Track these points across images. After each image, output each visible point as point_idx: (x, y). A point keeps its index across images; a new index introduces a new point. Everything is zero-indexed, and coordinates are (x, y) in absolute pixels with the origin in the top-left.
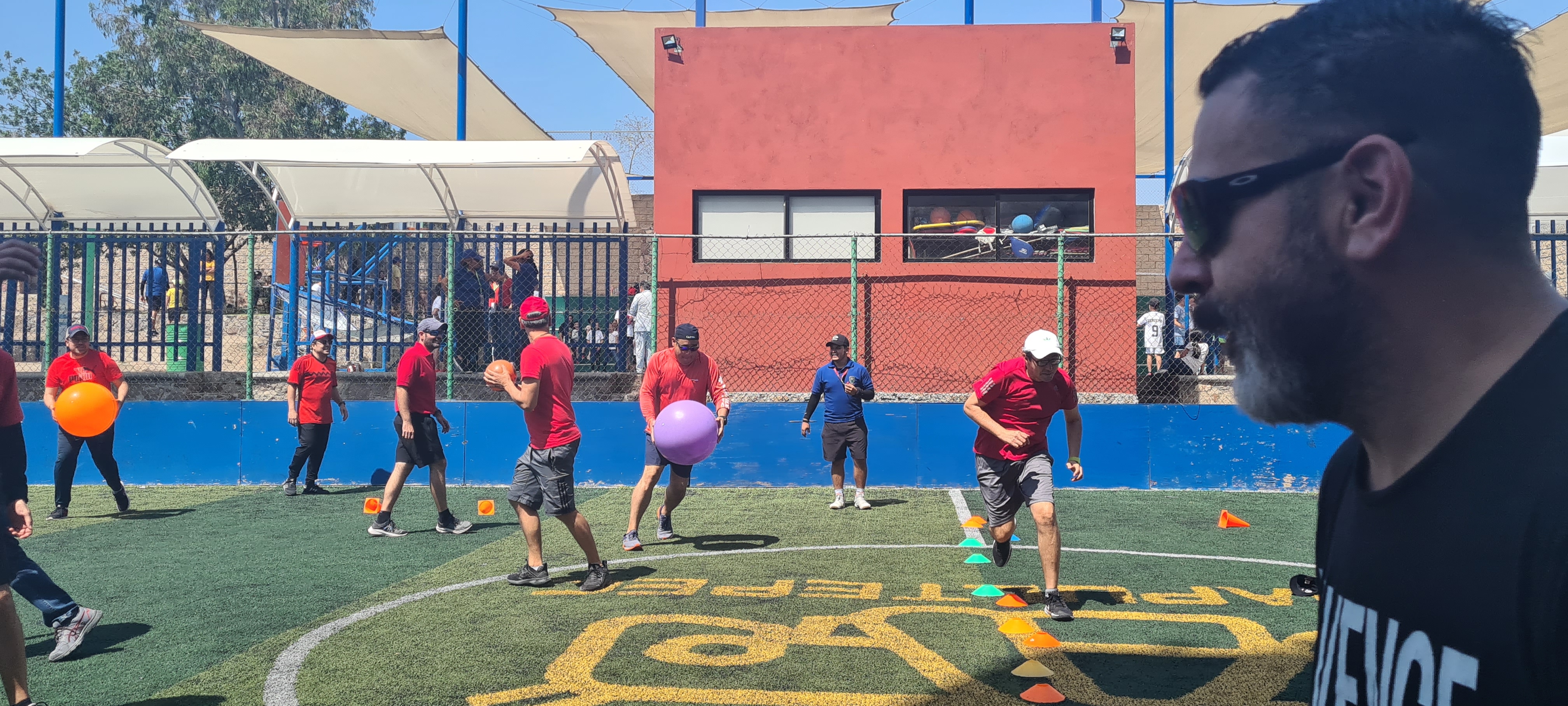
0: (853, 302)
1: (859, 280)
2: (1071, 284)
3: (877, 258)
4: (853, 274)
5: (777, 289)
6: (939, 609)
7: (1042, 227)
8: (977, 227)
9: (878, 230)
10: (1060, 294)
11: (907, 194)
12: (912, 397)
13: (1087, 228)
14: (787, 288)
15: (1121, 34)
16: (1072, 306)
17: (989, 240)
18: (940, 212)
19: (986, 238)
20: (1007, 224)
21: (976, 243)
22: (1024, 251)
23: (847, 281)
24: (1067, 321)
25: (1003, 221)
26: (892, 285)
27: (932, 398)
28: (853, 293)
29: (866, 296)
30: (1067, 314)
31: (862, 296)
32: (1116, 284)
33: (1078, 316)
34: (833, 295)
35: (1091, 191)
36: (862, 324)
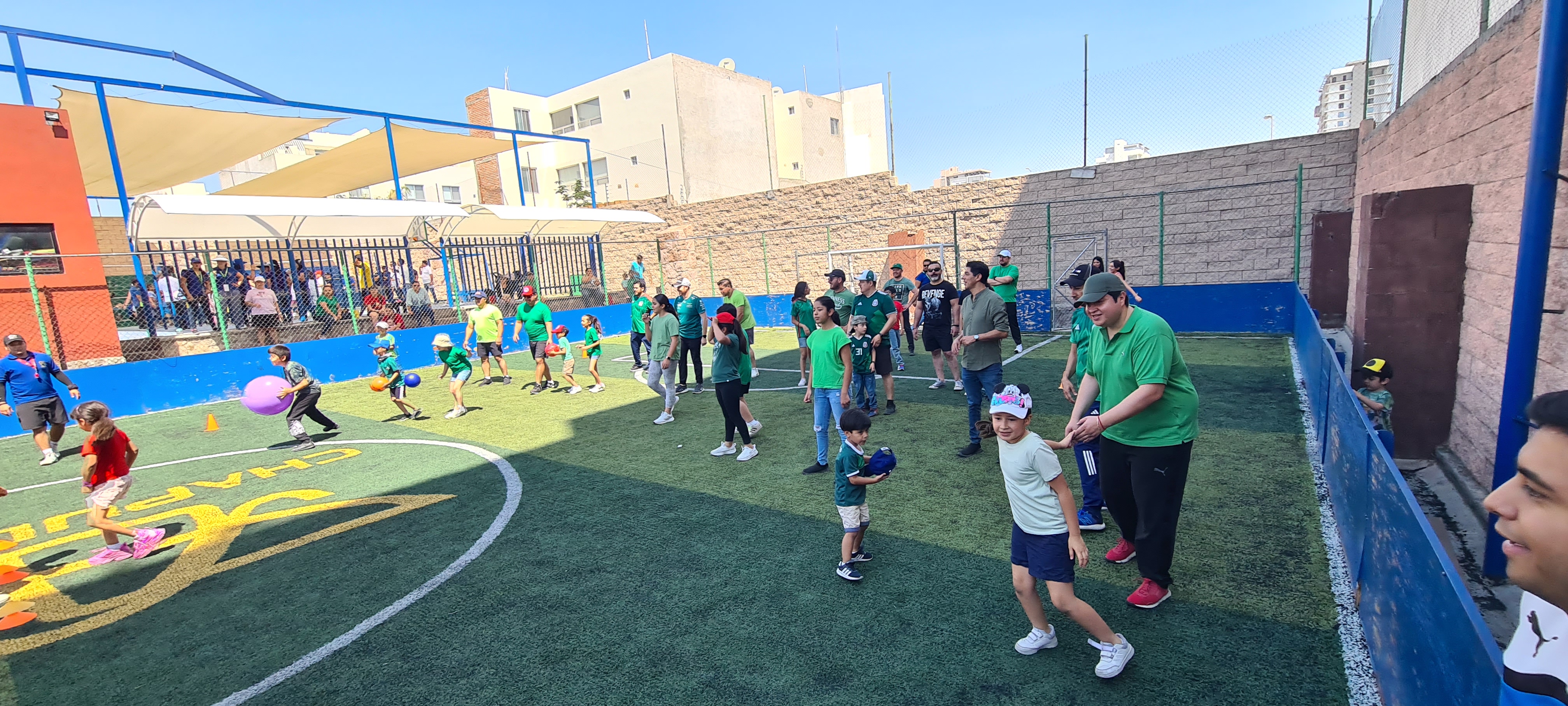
10: (35, 298)
13: (53, 251)
15: (55, 116)
32: (89, 288)
35: (52, 225)
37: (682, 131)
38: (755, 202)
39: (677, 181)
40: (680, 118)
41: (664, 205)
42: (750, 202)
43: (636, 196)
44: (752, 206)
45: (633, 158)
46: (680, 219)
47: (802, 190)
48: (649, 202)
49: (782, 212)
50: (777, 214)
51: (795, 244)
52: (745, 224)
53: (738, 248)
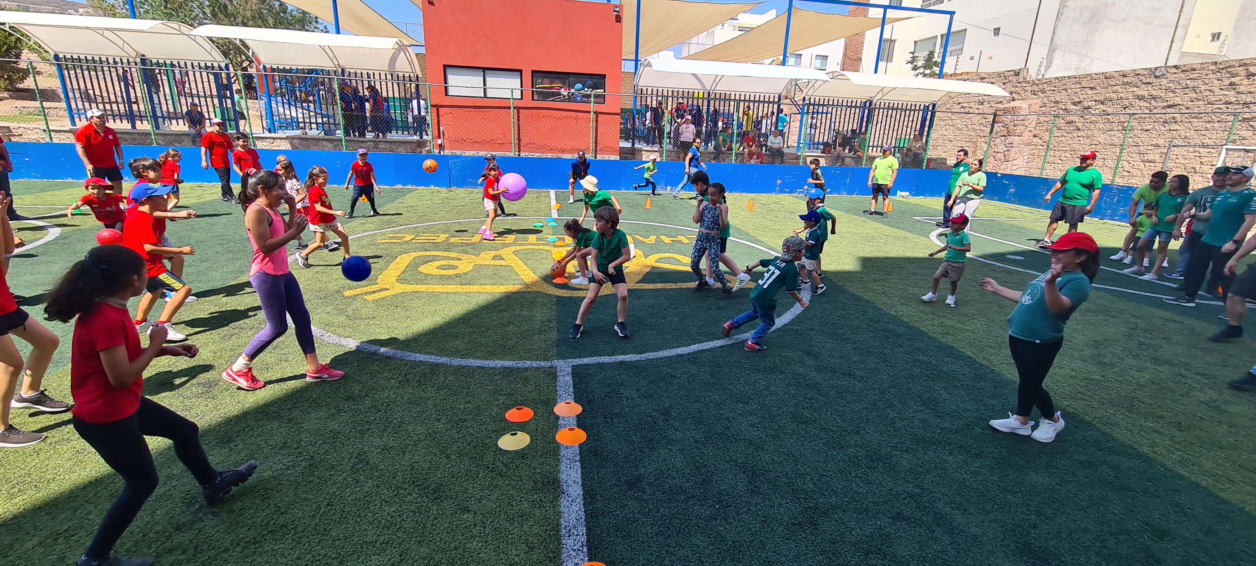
0: (512, 117)
1: (515, 108)
2: (596, 113)
3: (522, 99)
4: (512, 105)
5: (482, 110)
6: (534, 247)
7: (586, 89)
8: (562, 87)
9: (522, 87)
10: (592, 117)
11: (533, 72)
13: (603, 91)
14: (485, 110)
15: (618, 9)
16: (597, 122)
17: (566, 94)
18: (546, 80)
19: (564, 92)
20: (573, 88)
21: (561, 94)
22: (579, 99)
23: (509, 108)
24: (594, 128)
25: (571, 86)
26: (528, 110)
28: (512, 113)
29: (518, 115)
30: (594, 125)
31: (516, 114)
32: (613, 114)
33: (598, 126)
34: (505, 113)
35: (605, 75)
36: (516, 126)
38: (1135, 80)
39: (1039, 52)
41: (1015, 79)
42: (1125, 80)
43: (986, 68)
44: (1128, 83)
45: (995, 29)
46: (1029, 94)
47: (1213, 67)
48: (999, 75)
49: (1170, 93)
50: (1161, 94)
51: (1173, 132)
52: (1111, 103)
53: (1089, 129)
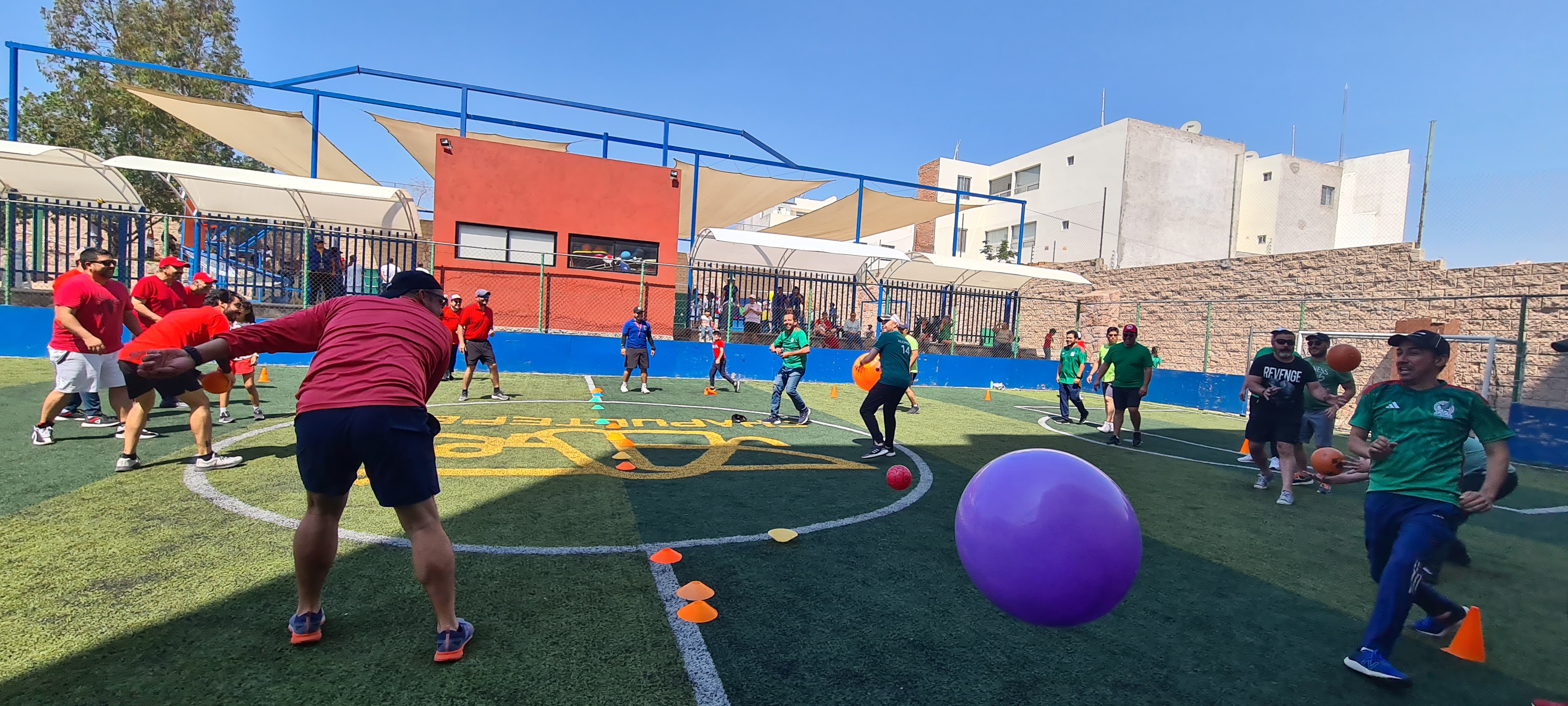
0: (541, 285)
1: (545, 275)
2: (646, 285)
3: (554, 265)
4: (542, 272)
5: (501, 275)
6: (579, 430)
7: (635, 258)
8: (604, 255)
9: (555, 251)
10: (641, 289)
11: (570, 235)
12: (569, 332)
13: (655, 260)
14: (506, 275)
15: (675, 174)
16: (647, 295)
17: (610, 262)
18: (587, 246)
19: (608, 260)
20: (619, 255)
21: (604, 263)
22: (626, 268)
23: (539, 274)
24: (644, 302)
25: (617, 253)
26: (561, 278)
27: (579, 333)
28: (541, 281)
29: (548, 283)
31: (546, 282)
32: (667, 286)
33: (649, 300)
34: (531, 281)
35: (658, 244)
36: (545, 296)
37: (1125, 195)
38: (1204, 271)
39: (1111, 243)
40: (1125, 183)
41: (1091, 269)
43: (1060, 260)
44: (1199, 275)
45: (1064, 222)
46: (1108, 284)
47: (1271, 260)
48: (1076, 264)
49: (1239, 285)
50: (1232, 286)
51: (1250, 322)
52: (1187, 294)
53: (1172, 319)
